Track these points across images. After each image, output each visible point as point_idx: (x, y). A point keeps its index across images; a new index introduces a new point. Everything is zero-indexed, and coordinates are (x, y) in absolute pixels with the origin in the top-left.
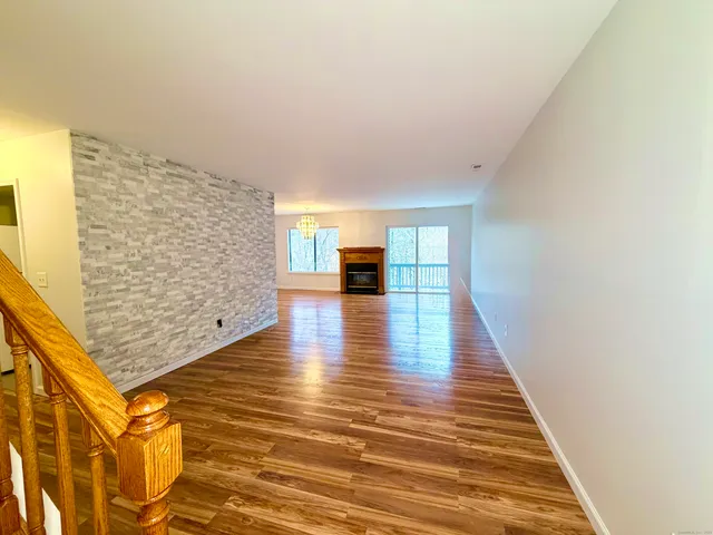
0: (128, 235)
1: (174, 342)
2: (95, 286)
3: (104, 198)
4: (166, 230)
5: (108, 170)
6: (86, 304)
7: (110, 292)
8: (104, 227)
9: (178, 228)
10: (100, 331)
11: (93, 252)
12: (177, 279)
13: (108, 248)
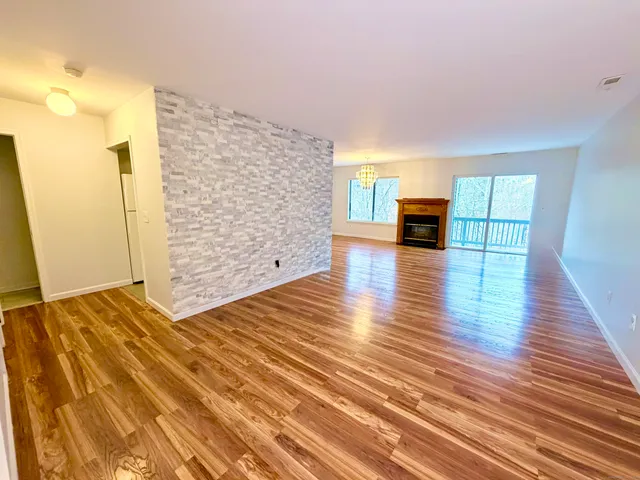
0: (201, 182)
1: (239, 277)
2: (176, 224)
3: (182, 148)
4: (232, 177)
5: (185, 123)
6: (169, 239)
7: (187, 230)
8: (182, 174)
9: (243, 176)
10: (179, 262)
11: (174, 195)
12: (241, 222)
13: (185, 192)
